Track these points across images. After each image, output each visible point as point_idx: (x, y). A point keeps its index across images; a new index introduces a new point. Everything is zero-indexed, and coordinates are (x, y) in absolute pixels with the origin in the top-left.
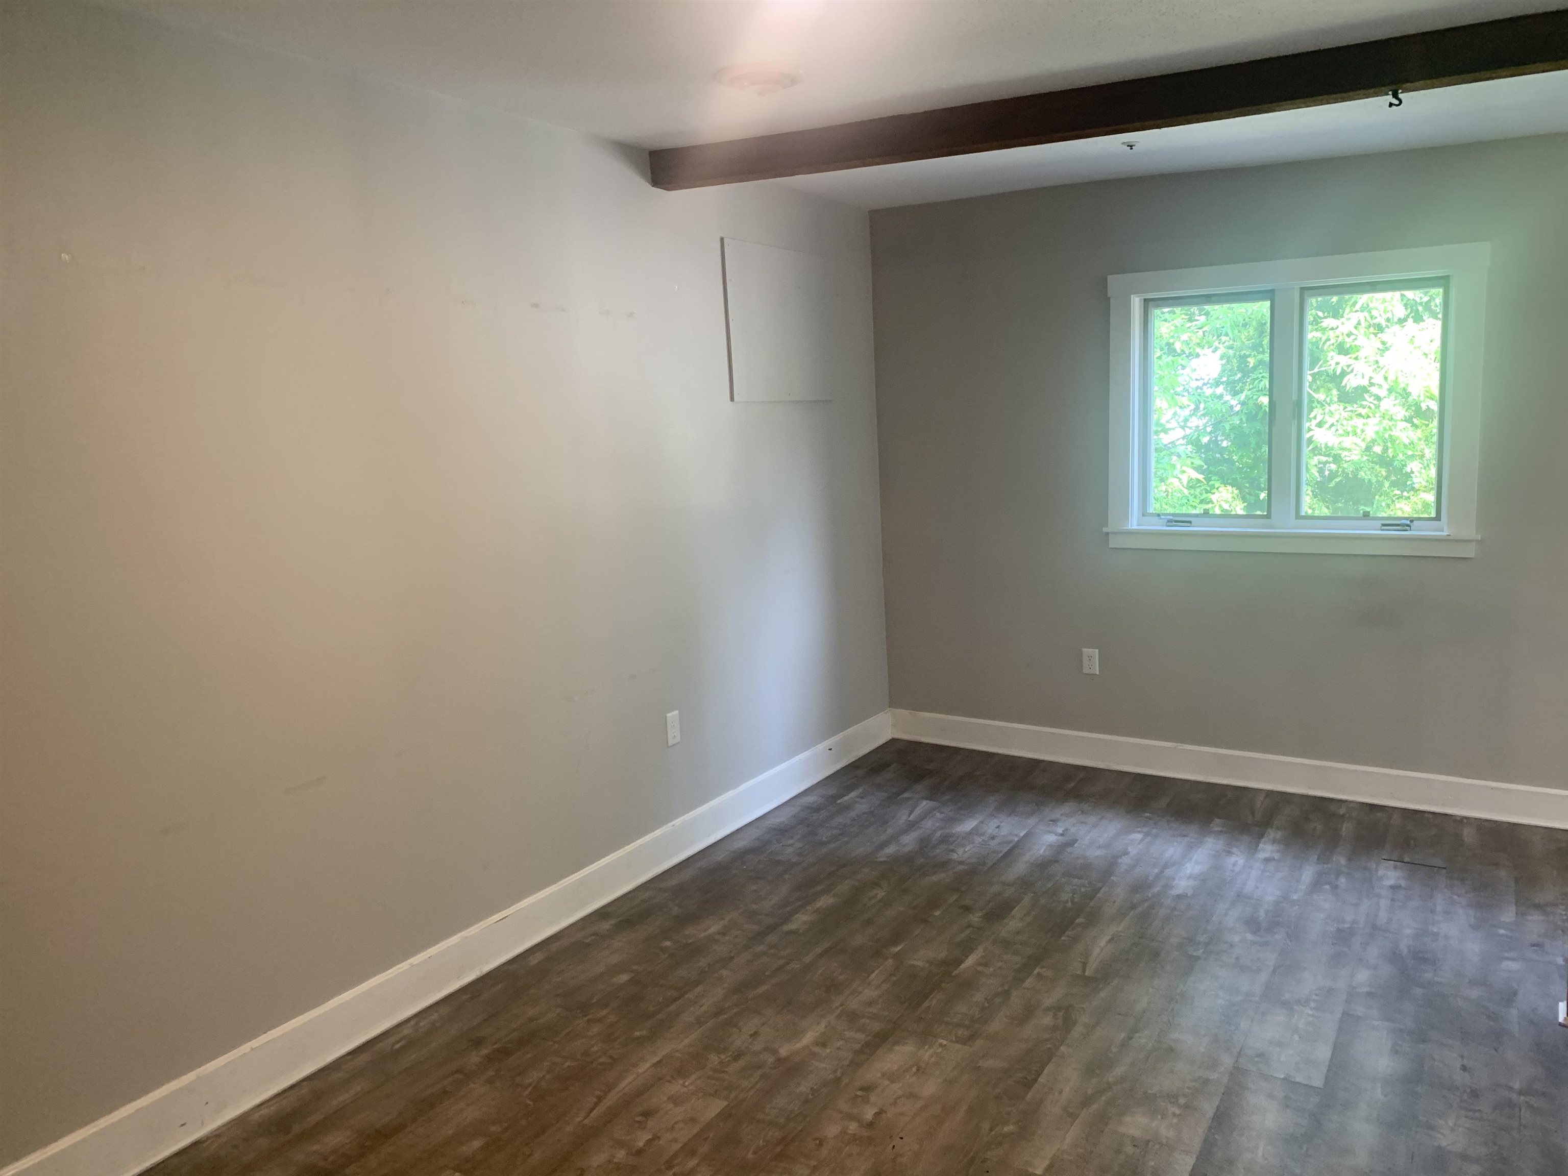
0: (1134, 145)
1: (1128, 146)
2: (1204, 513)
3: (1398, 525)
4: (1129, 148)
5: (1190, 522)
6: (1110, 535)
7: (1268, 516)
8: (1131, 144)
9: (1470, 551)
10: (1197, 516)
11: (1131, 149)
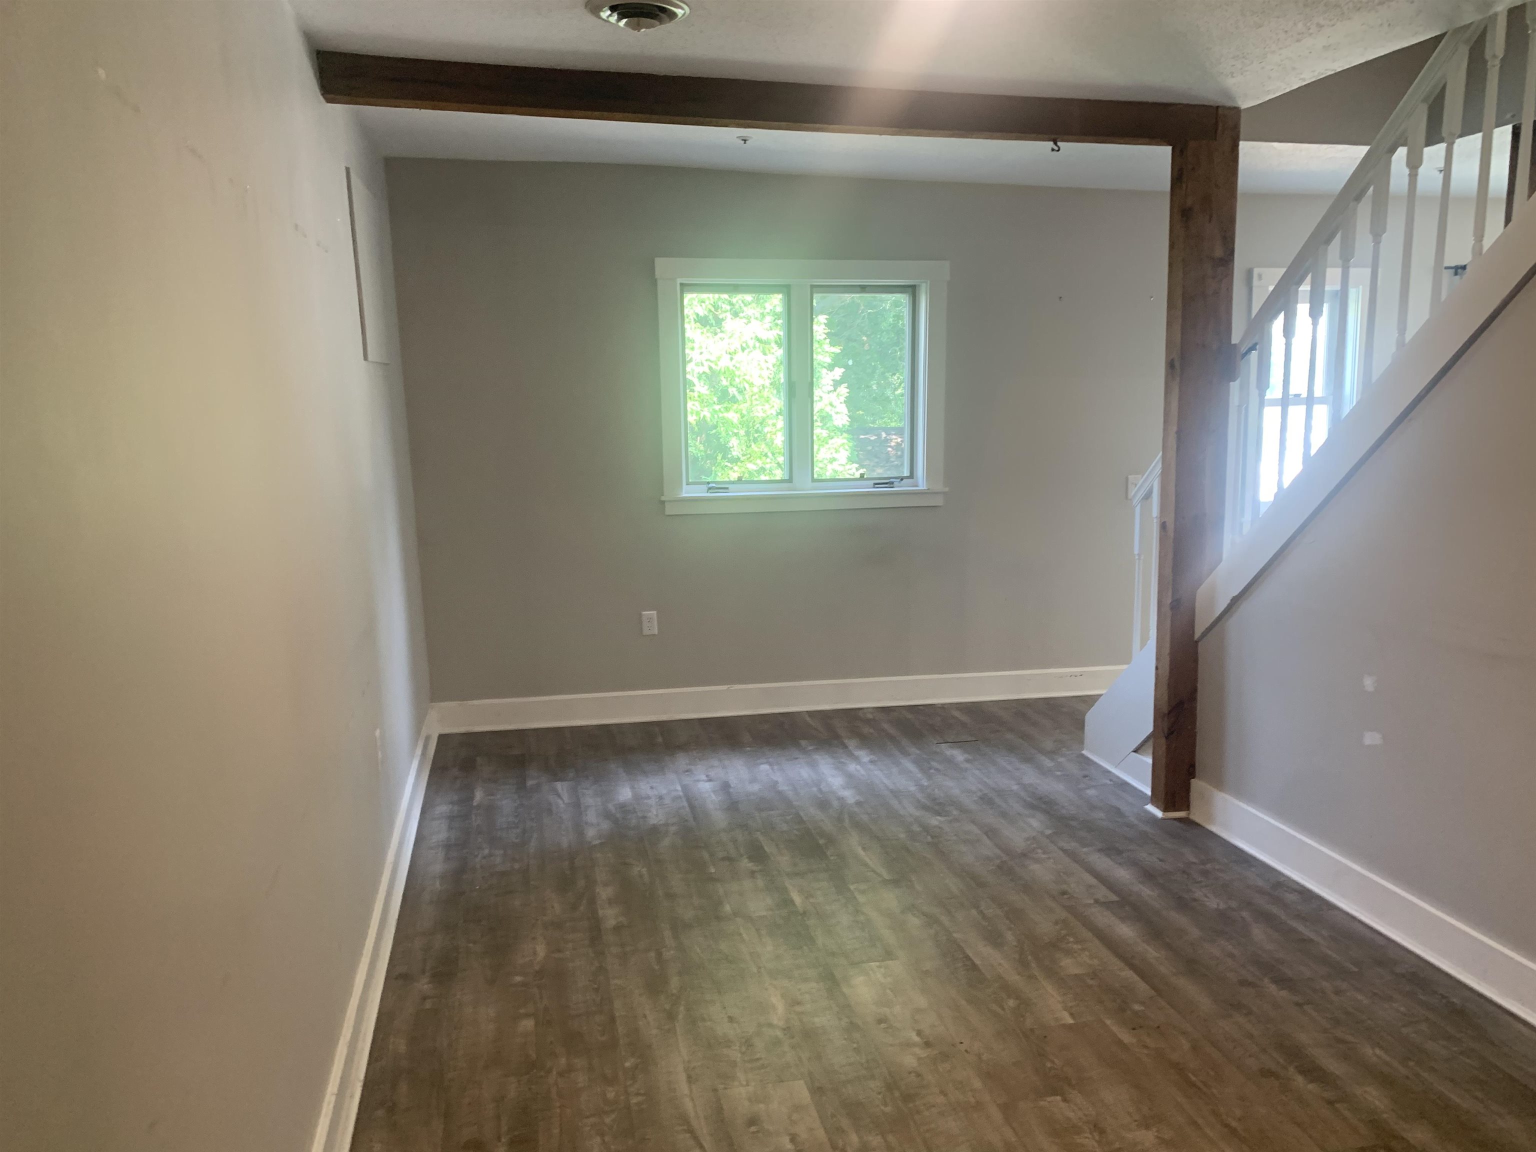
0: (748, 140)
1: (743, 140)
2: (738, 480)
3: (886, 483)
4: (743, 142)
5: (727, 488)
6: (666, 503)
7: (790, 480)
8: (744, 138)
9: (939, 501)
10: (733, 483)
11: (745, 143)
